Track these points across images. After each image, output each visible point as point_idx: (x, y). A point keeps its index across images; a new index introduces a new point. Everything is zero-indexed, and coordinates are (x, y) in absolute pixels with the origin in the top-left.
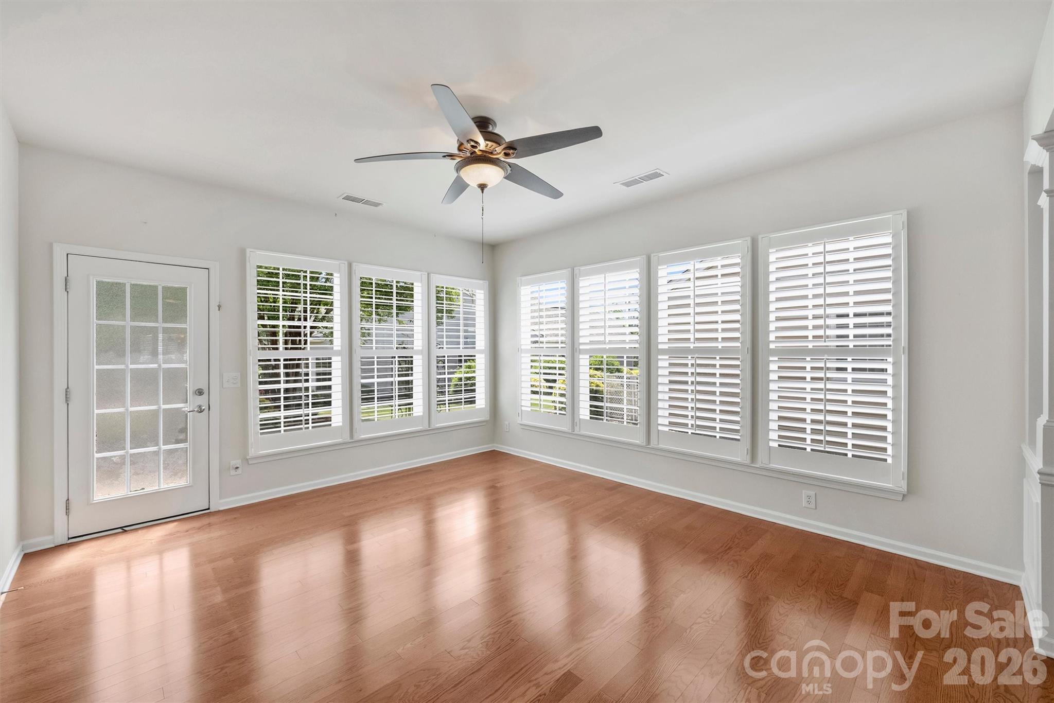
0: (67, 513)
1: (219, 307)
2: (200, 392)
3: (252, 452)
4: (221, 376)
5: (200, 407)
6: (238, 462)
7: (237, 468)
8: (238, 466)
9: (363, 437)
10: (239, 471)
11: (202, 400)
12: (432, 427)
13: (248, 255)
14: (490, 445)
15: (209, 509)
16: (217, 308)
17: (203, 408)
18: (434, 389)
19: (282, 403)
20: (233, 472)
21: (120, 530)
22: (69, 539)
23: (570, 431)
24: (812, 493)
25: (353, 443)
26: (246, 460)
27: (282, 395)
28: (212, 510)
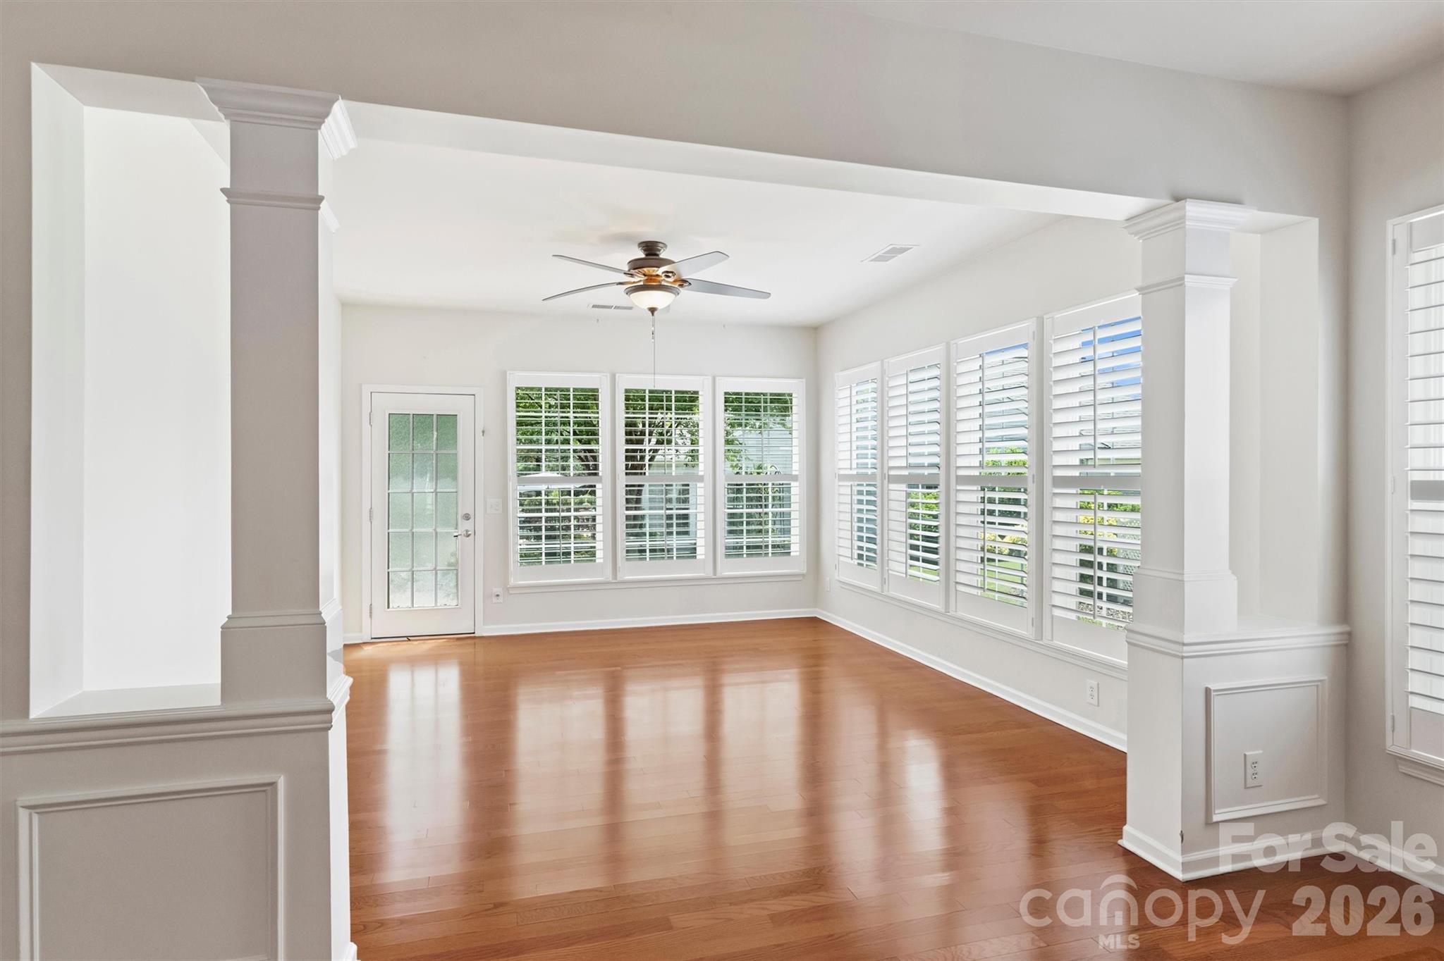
0: (371, 616)
1: (483, 432)
2: (467, 517)
3: (512, 581)
4: (485, 503)
5: (467, 531)
6: (498, 590)
7: (498, 595)
8: (498, 593)
9: (627, 578)
10: (501, 600)
11: (468, 525)
12: (718, 575)
13: (508, 377)
14: (811, 609)
15: (474, 633)
16: (482, 434)
17: (470, 533)
18: (722, 526)
19: (543, 533)
20: (495, 600)
21: (406, 639)
22: (372, 638)
23: (879, 591)
24: (1094, 683)
25: (616, 584)
26: (507, 589)
27: (543, 524)
28: (476, 635)
